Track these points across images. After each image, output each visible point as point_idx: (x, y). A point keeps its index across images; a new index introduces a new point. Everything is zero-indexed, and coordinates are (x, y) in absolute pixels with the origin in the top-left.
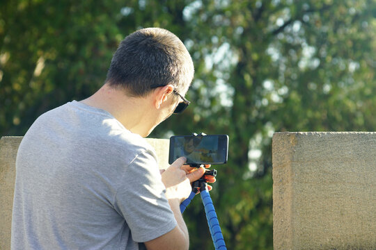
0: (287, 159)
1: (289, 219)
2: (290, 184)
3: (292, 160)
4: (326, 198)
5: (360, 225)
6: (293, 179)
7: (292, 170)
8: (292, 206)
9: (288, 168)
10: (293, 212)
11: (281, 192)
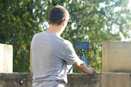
0: (106, 47)
1: (107, 62)
2: (107, 54)
3: (107, 48)
4: (115, 57)
5: (123, 64)
6: (108, 52)
7: (107, 50)
8: (107, 59)
9: (106, 50)
10: (108, 60)
11: (104, 56)
